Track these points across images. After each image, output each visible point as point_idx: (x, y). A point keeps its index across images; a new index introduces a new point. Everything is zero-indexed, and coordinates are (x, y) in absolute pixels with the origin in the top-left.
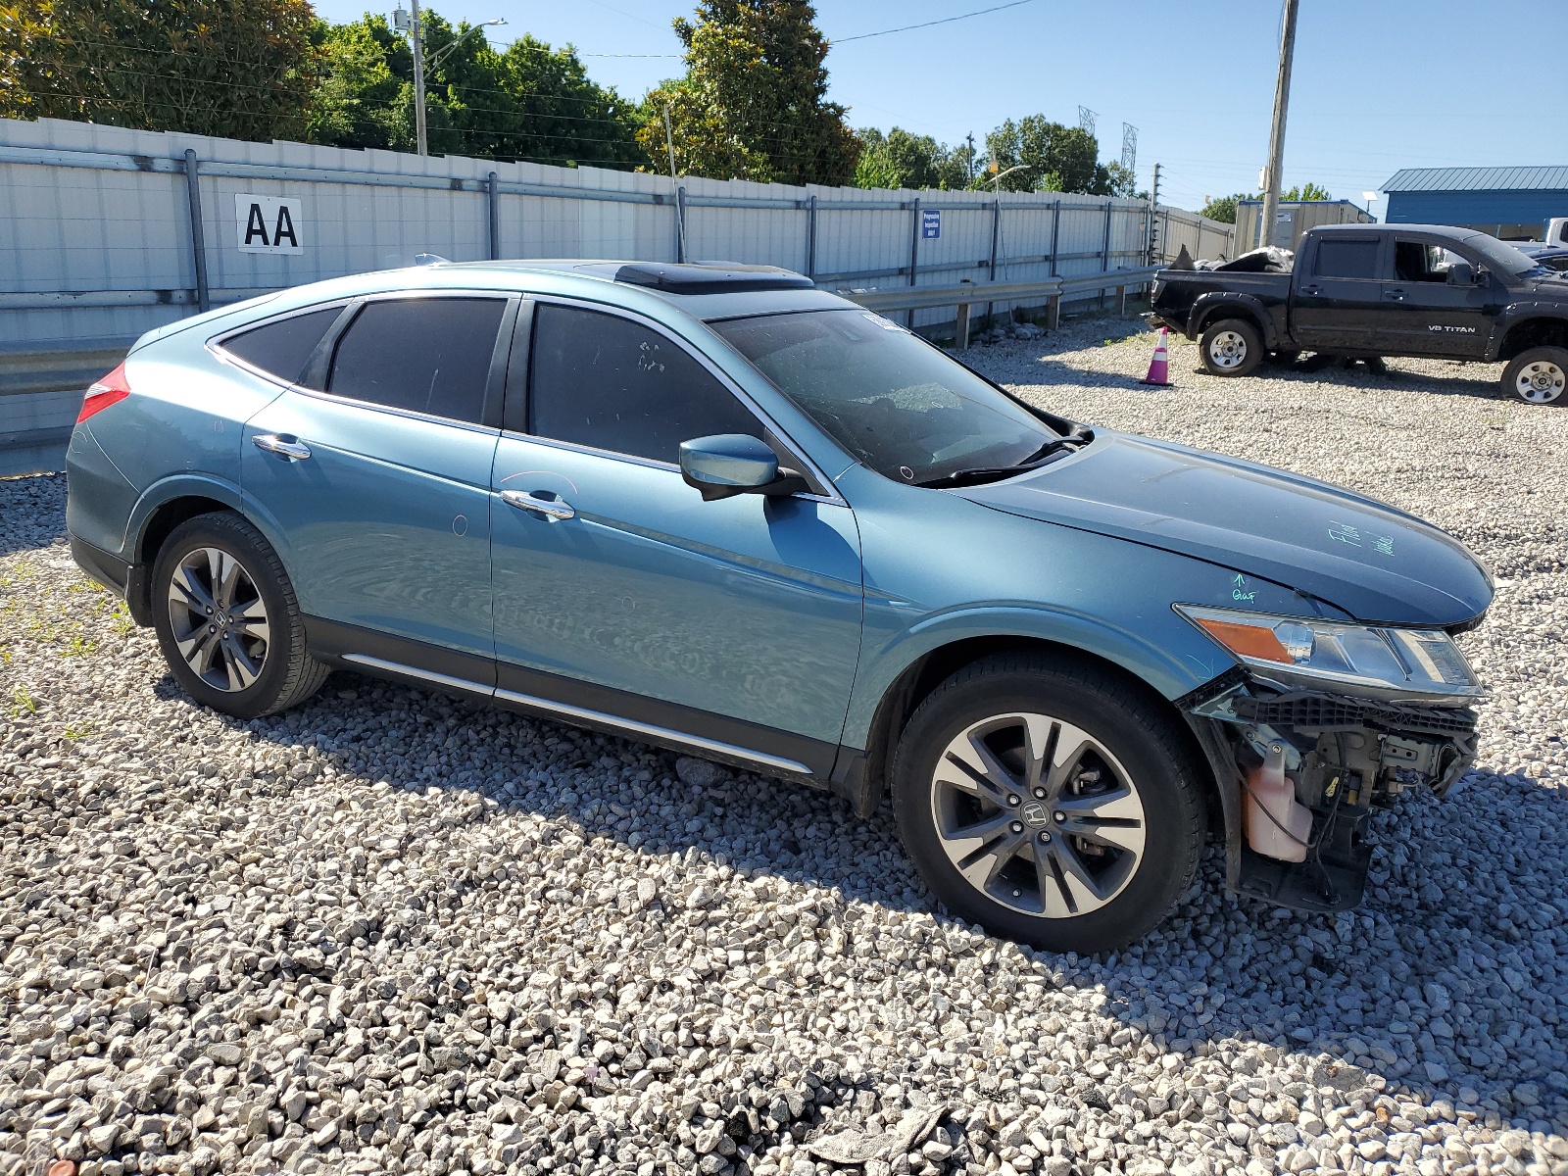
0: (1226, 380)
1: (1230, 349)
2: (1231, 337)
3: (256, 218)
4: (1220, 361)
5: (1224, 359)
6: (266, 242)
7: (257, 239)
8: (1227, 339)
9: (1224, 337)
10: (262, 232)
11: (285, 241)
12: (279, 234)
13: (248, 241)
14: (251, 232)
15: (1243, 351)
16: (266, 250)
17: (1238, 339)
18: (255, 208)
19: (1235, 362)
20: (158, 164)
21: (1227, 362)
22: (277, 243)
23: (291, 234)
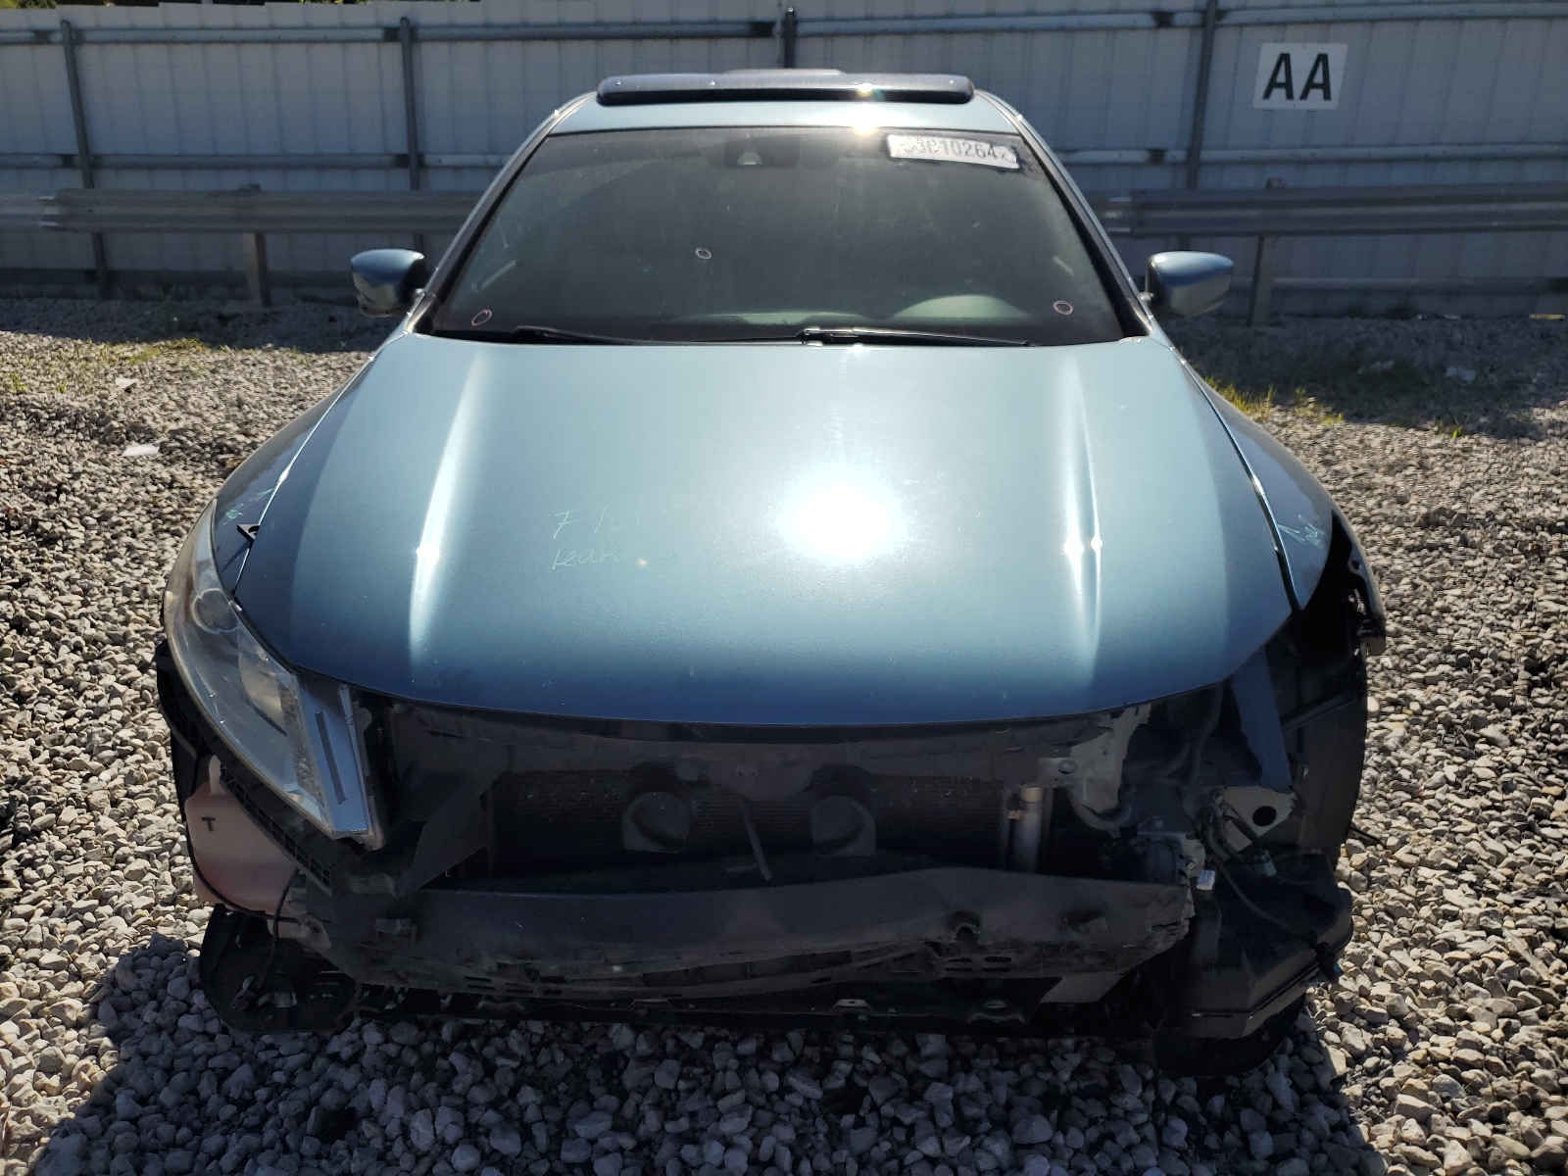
3: (1283, 68)
6: (1290, 96)
7: (1279, 94)
10: (1288, 86)
11: (1316, 94)
12: (1310, 85)
13: (1267, 95)
14: (1273, 84)
16: (1289, 104)
18: (1285, 58)
20: (1179, 19)
22: (1304, 96)
23: (1325, 87)
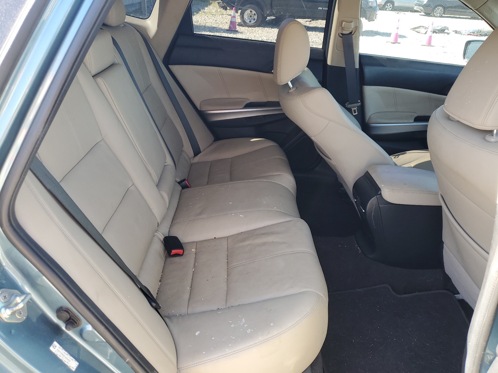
0: (250, 28)
1: (251, 16)
2: (251, 11)
4: (248, 21)
5: (249, 20)
8: (250, 12)
9: (248, 12)
15: (256, 17)
17: (254, 12)
19: (253, 22)
21: (250, 22)
